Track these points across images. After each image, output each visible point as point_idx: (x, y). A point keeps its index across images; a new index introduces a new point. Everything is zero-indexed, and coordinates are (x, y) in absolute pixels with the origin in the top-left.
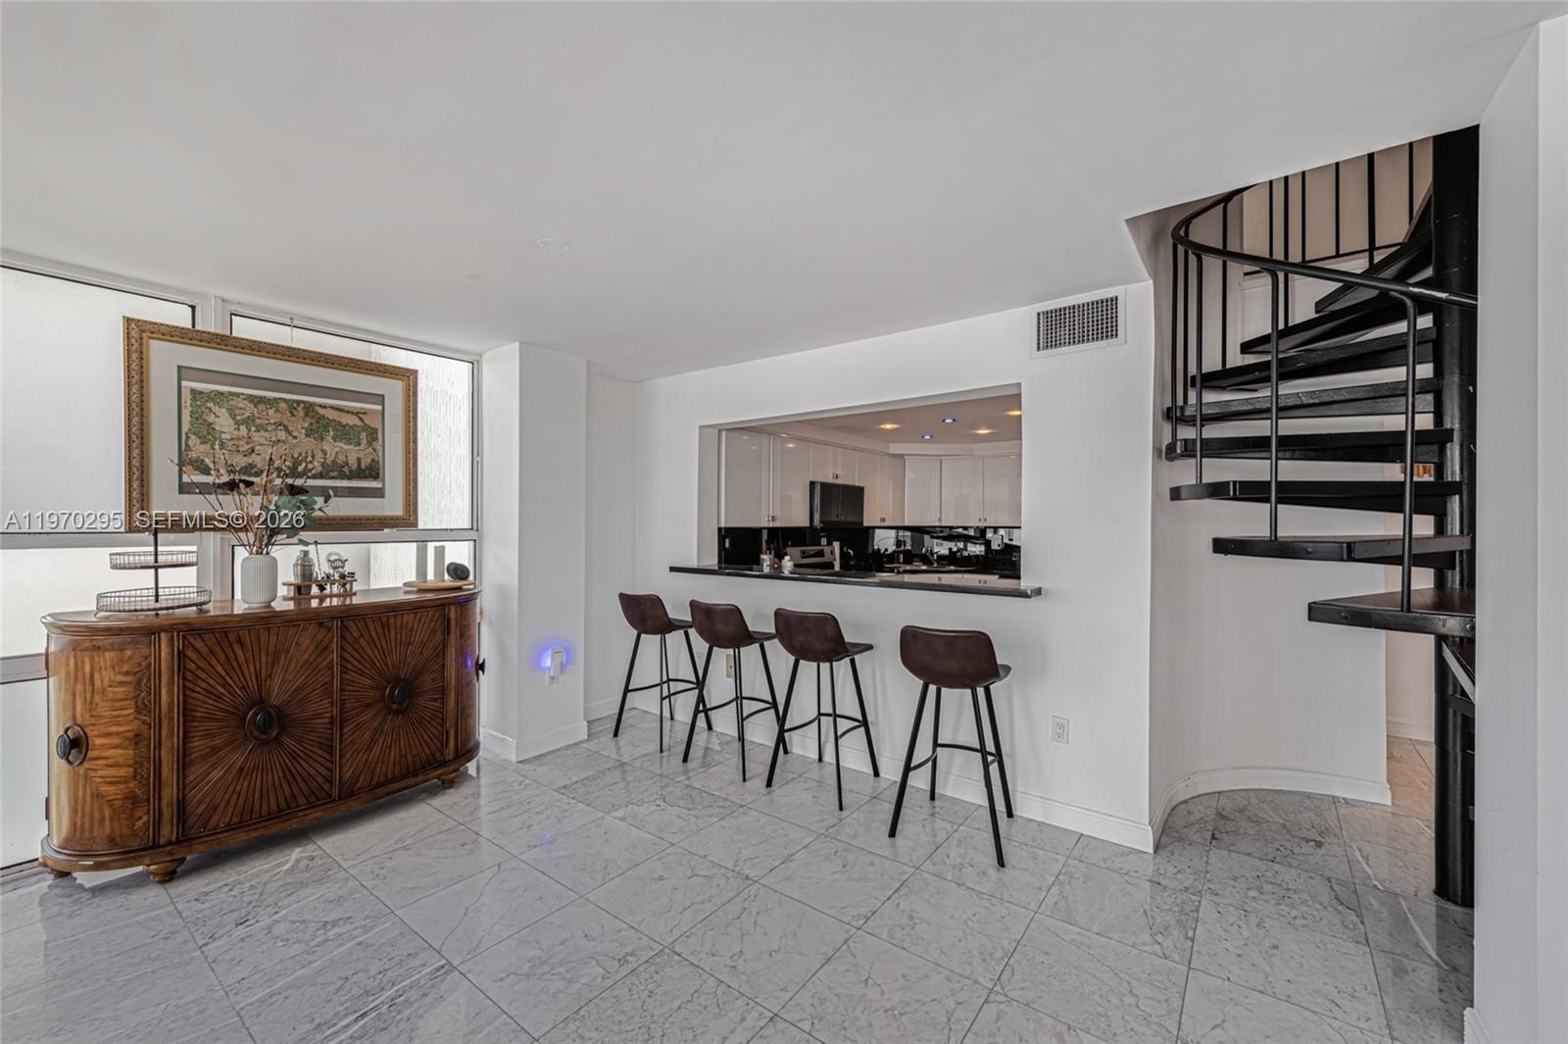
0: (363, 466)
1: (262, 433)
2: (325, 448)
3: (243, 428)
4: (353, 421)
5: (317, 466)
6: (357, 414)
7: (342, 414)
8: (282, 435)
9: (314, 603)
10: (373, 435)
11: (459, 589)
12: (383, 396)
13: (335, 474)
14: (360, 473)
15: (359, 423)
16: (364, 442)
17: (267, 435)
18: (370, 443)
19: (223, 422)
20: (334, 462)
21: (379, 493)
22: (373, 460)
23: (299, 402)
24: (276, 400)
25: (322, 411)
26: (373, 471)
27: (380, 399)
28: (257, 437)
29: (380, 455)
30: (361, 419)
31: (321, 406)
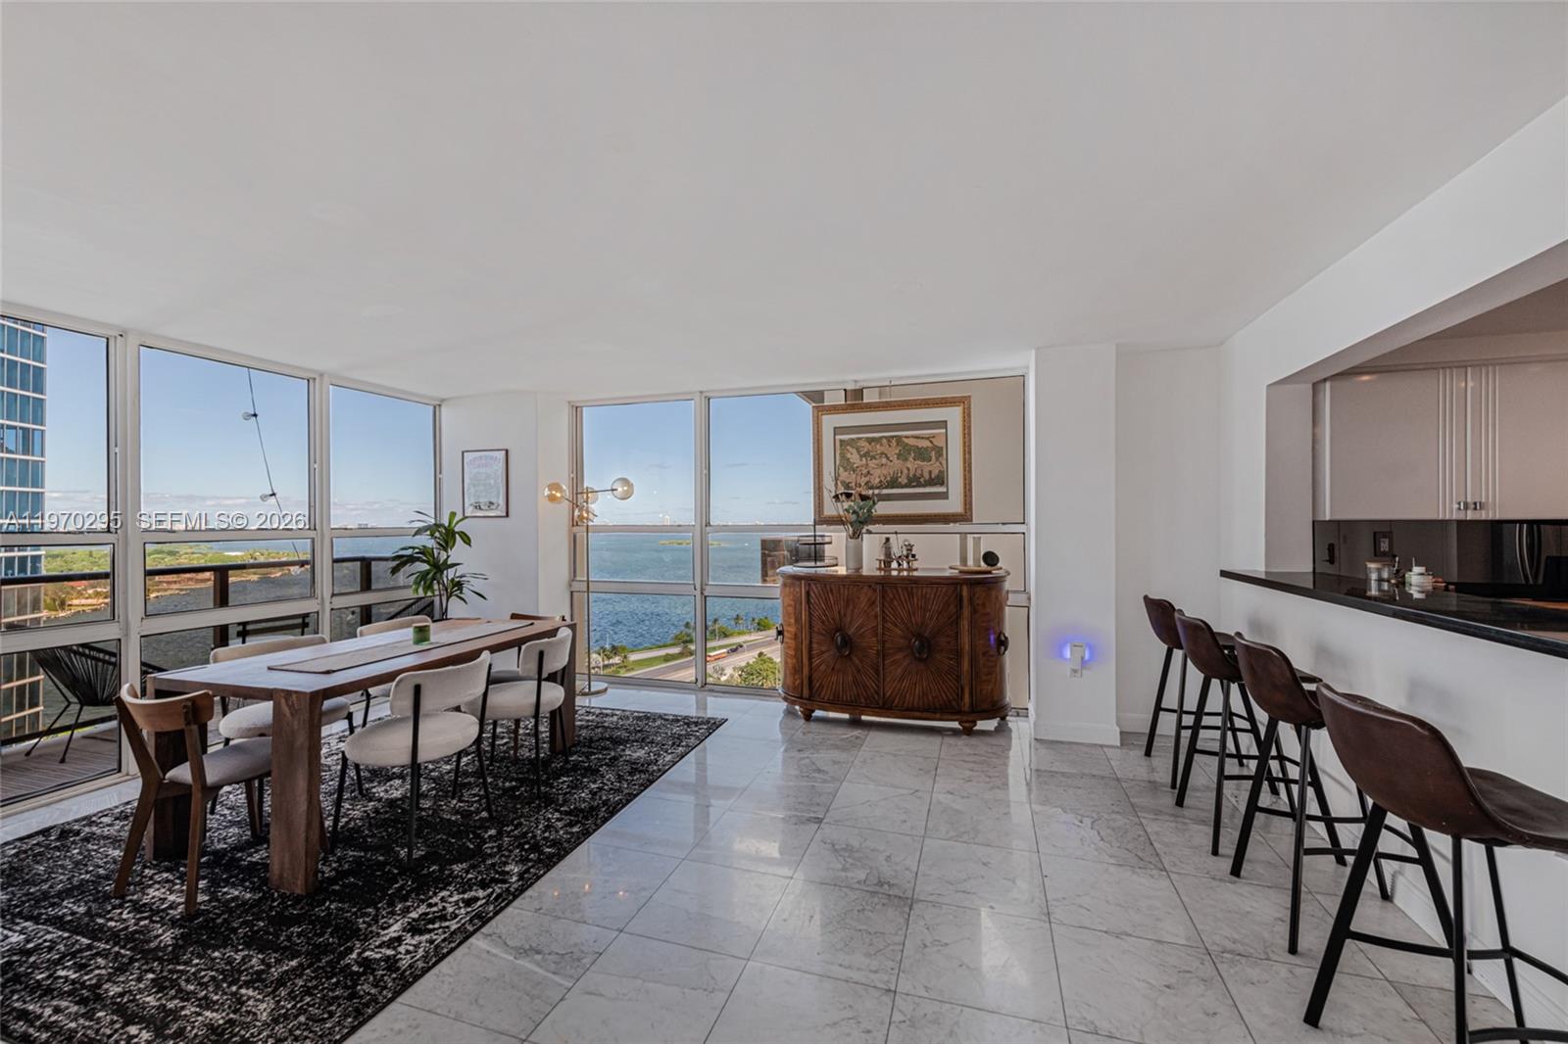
0: (933, 476)
1: (874, 461)
2: (909, 466)
3: (864, 459)
4: (926, 444)
5: (903, 480)
6: (928, 438)
7: (919, 440)
8: (884, 460)
9: (894, 573)
10: (940, 452)
11: (990, 572)
12: (946, 422)
13: (914, 484)
14: (931, 482)
15: (930, 445)
16: (934, 458)
17: (876, 462)
18: (937, 459)
19: (854, 457)
20: (915, 475)
21: (944, 496)
22: (940, 471)
23: (893, 437)
24: (881, 438)
25: (906, 440)
26: (940, 480)
27: (944, 424)
28: (872, 464)
29: (945, 467)
30: (931, 442)
31: (907, 437)
